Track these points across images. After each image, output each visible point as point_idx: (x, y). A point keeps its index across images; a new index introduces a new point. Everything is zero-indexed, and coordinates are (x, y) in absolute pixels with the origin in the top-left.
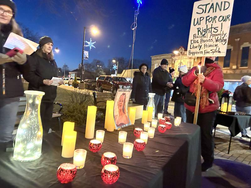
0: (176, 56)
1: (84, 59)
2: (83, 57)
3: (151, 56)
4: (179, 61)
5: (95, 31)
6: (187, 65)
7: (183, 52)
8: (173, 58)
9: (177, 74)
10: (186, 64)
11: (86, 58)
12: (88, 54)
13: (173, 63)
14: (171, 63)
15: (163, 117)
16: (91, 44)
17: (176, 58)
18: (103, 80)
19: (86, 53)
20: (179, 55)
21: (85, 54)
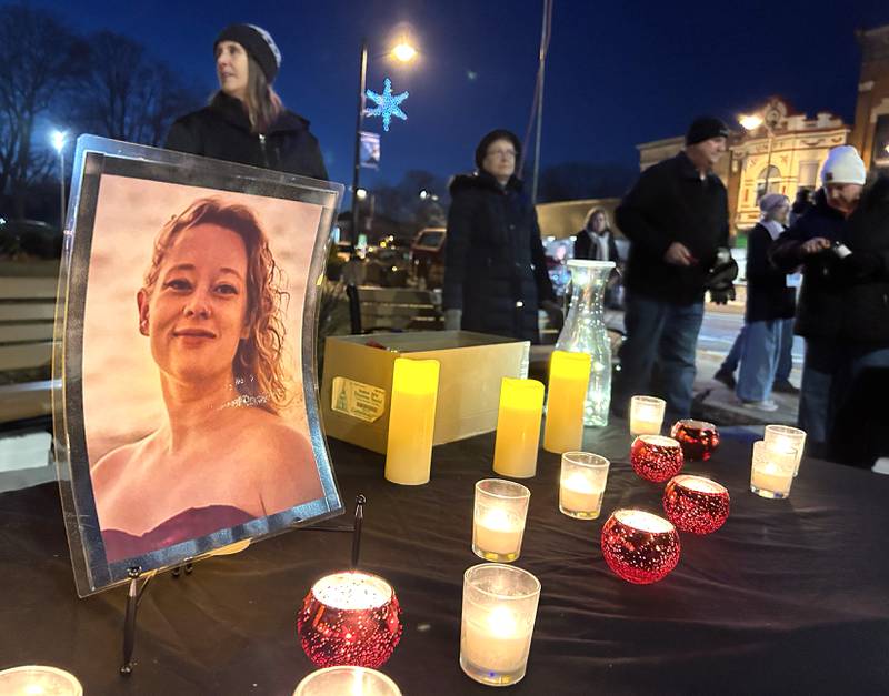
0: (750, 138)
1: (364, 164)
2: (357, 160)
3: (638, 147)
4: (763, 161)
5: (404, 51)
6: (799, 177)
7: (783, 119)
8: (736, 149)
9: (751, 217)
10: (795, 173)
11: (372, 160)
12: (377, 147)
13: (735, 169)
14: (727, 170)
15: (665, 430)
16: (387, 106)
17: (749, 146)
18: (434, 249)
19: (371, 143)
20: (762, 133)
21: (368, 146)
